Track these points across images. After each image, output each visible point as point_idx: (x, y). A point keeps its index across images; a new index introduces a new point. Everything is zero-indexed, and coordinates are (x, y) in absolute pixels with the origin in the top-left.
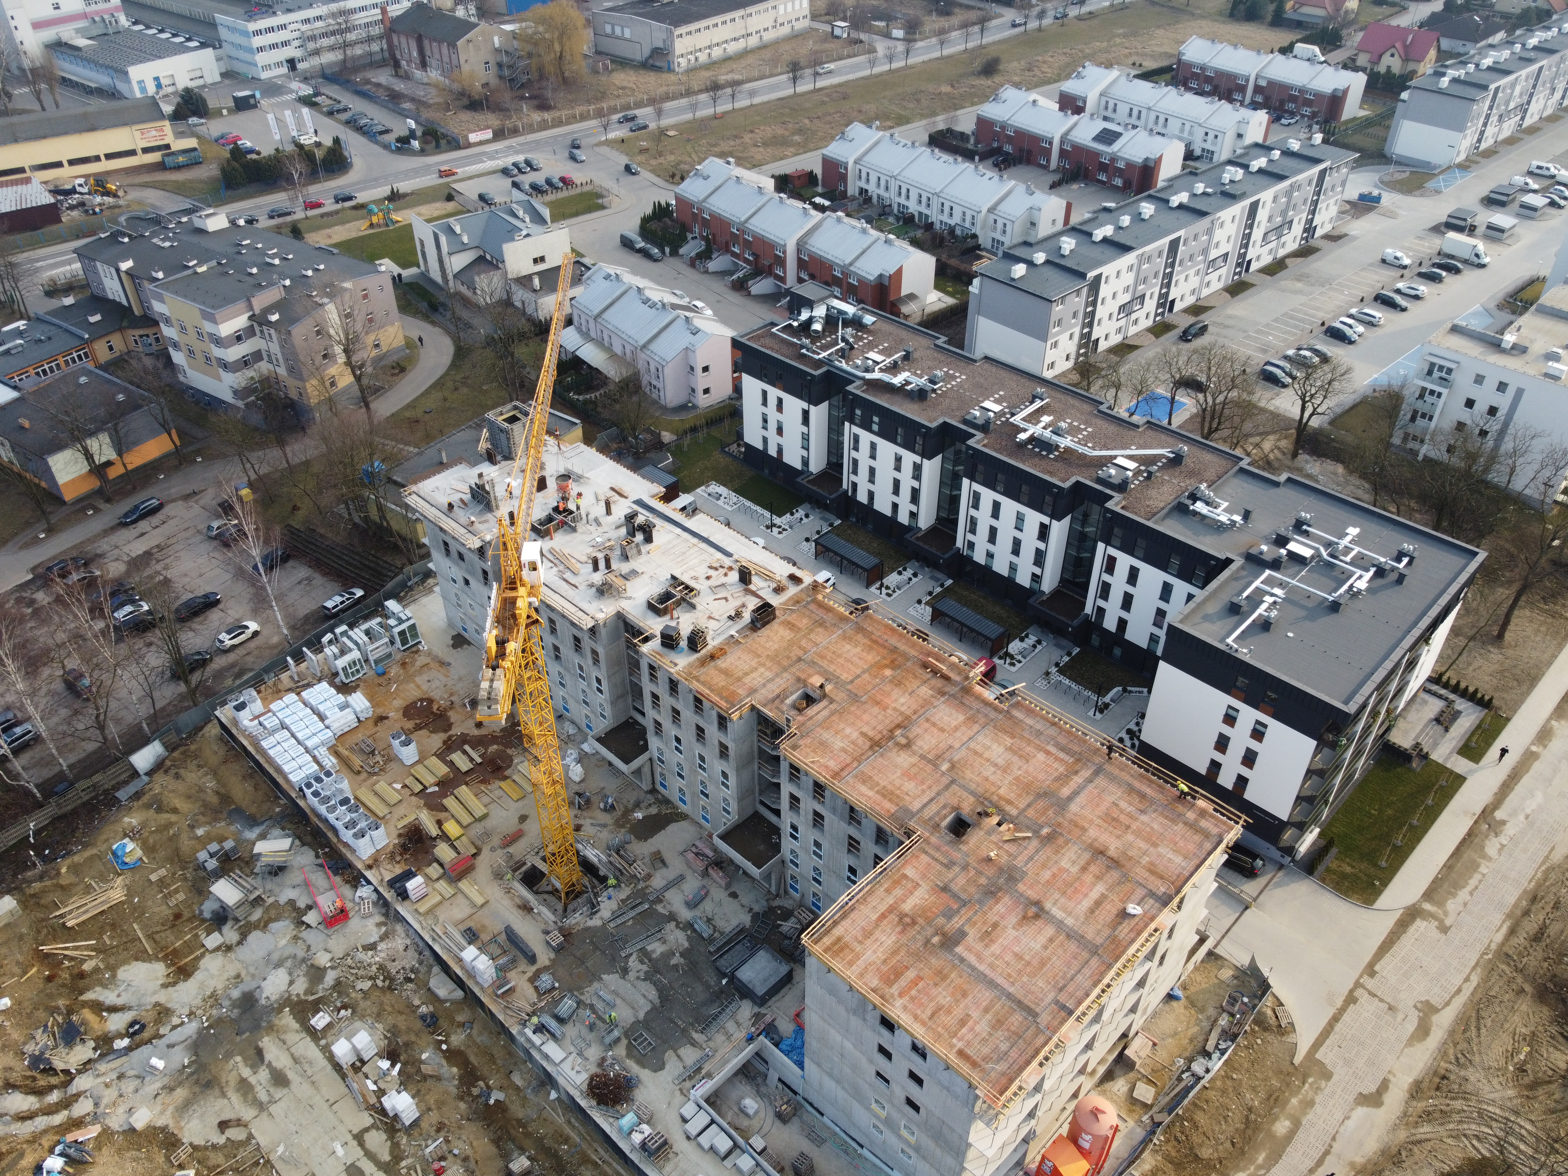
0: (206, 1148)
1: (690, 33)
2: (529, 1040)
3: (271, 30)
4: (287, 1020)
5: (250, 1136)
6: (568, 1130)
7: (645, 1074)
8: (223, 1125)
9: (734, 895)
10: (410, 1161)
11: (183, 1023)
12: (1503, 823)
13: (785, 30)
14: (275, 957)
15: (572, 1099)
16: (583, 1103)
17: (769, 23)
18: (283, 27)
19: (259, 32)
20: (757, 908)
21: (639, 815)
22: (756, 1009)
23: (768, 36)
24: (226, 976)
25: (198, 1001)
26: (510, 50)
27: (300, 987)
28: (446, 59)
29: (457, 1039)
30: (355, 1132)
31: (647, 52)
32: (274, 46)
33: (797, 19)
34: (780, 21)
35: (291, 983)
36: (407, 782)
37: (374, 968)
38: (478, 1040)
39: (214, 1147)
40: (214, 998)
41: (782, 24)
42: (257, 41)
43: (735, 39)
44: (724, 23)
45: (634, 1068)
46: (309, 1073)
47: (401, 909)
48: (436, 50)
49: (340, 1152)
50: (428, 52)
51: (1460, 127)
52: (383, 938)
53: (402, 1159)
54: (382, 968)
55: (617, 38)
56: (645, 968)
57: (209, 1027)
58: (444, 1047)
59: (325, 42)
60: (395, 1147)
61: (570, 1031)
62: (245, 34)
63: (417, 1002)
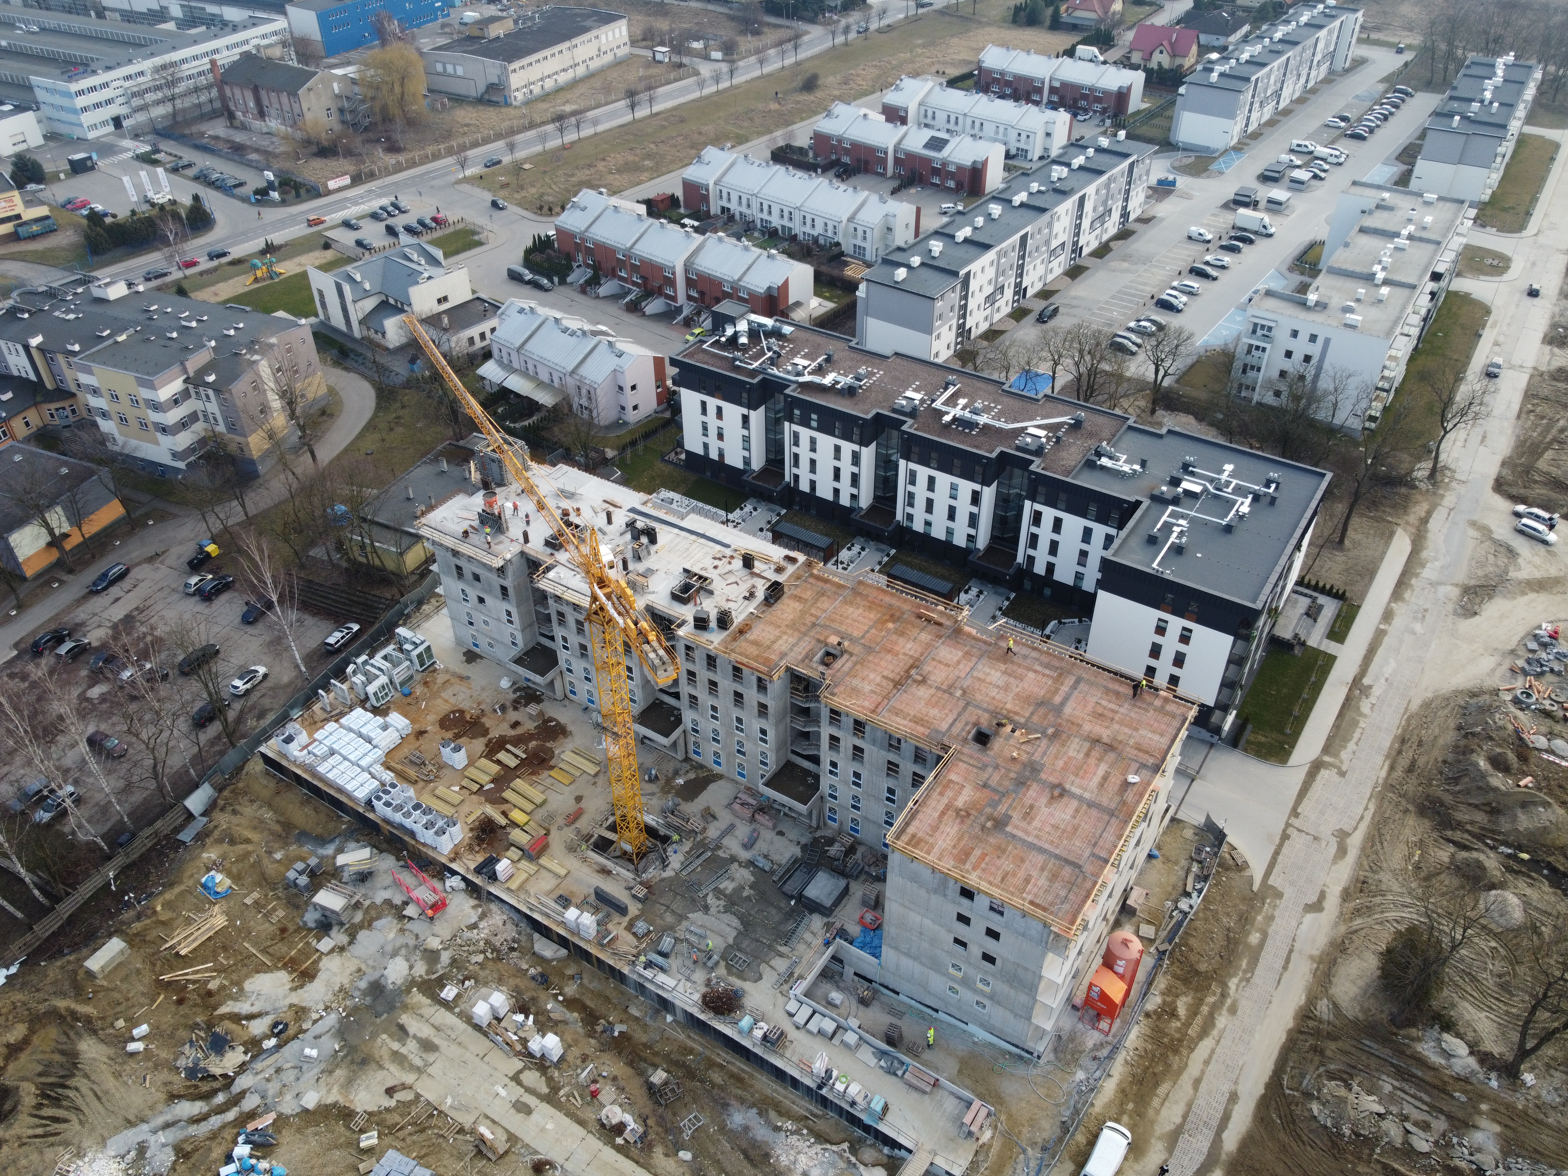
0: (380, 1112)
1: (523, 67)
2: (641, 975)
3: (93, 89)
4: (417, 997)
5: (418, 1096)
6: (690, 1043)
7: (747, 986)
8: (390, 1092)
9: (781, 833)
10: (567, 1089)
11: (321, 1017)
12: (1370, 687)
13: (608, 58)
14: (389, 948)
15: (692, 1015)
16: (702, 1017)
17: (594, 53)
18: (106, 85)
19: (81, 93)
20: (804, 841)
21: (680, 781)
22: (825, 920)
23: (594, 65)
24: (348, 972)
25: (329, 997)
26: (349, 94)
27: (420, 969)
28: (286, 108)
29: (571, 989)
30: (511, 1074)
31: (482, 88)
32: (98, 105)
33: (619, 47)
34: (603, 49)
35: (411, 967)
36: (464, 783)
37: (482, 943)
38: (591, 986)
39: (387, 1110)
40: (343, 992)
41: (605, 53)
42: (81, 102)
43: (564, 70)
44: (553, 55)
45: (737, 983)
46: (453, 1036)
47: (493, 889)
48: (274, 100)
49: (503, 1093)
50: (265, 102)
51: (1232, 116)
52: (482, 917)
53: (559, 1089)
54: (487, 942)
55: (450, 76)
56: (722, 903)
57: (348, 1016)
58: (561, 998)
59: (150, 97)
60: (550, 1080)
61: (674, 963)
62: (68, 95)
63: (525, 966)
